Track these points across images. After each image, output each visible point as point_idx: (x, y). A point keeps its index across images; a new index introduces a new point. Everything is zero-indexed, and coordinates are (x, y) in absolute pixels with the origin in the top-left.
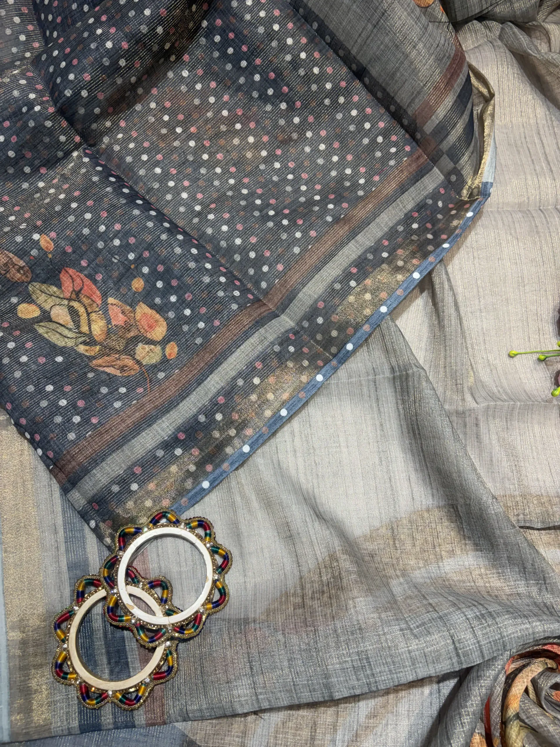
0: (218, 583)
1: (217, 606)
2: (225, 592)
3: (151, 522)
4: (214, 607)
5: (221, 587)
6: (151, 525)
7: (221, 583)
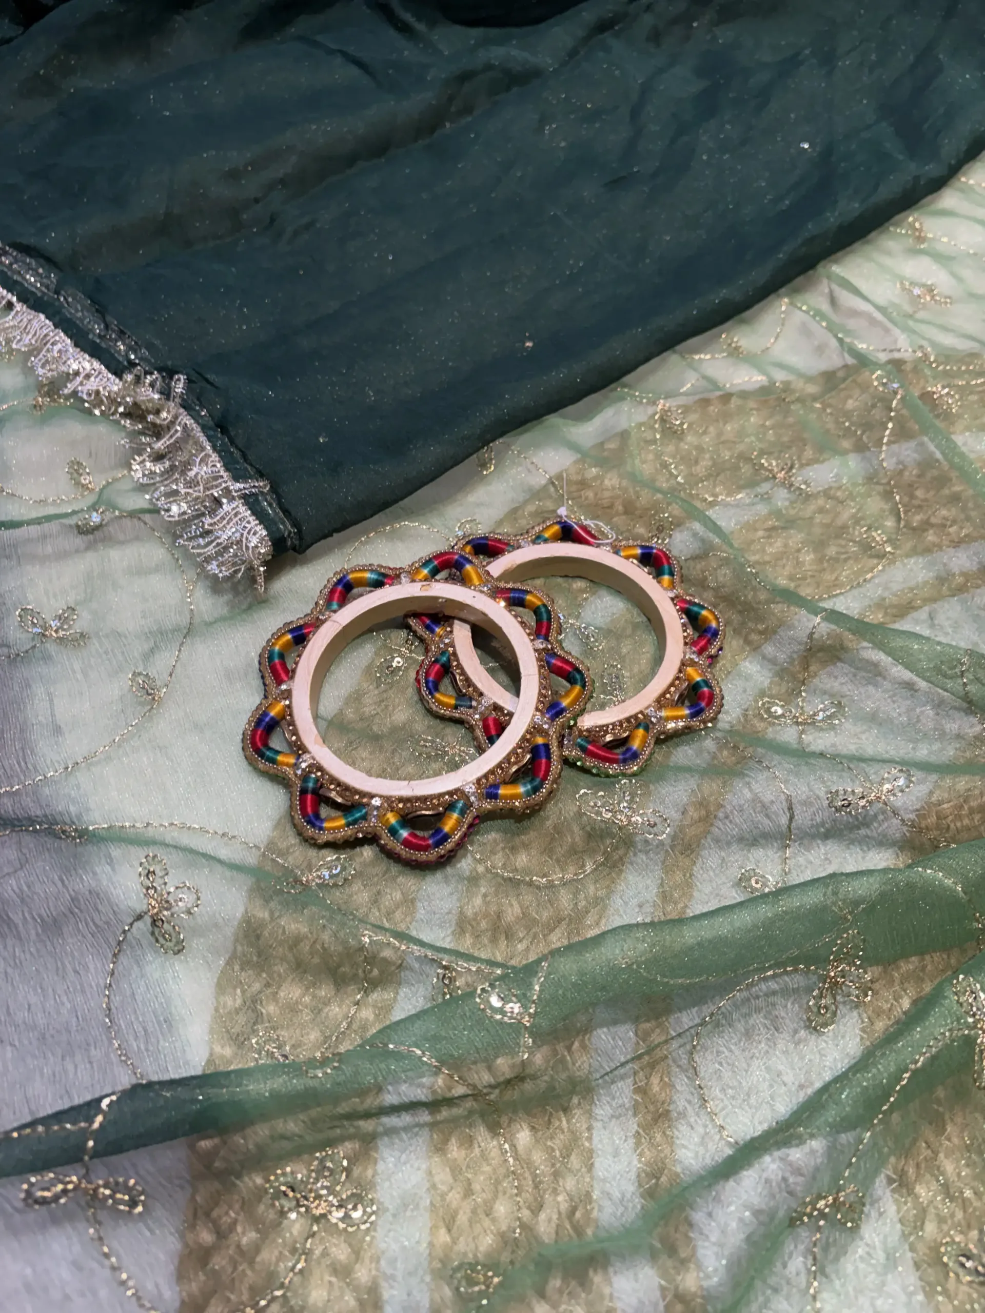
0: (292, 760)
1: (259, 722)
2: (262, 755)
3: (547, 746)
4: (265, 714)
5: (280, 758)
6: (540, 740)
7: (287, 765)
